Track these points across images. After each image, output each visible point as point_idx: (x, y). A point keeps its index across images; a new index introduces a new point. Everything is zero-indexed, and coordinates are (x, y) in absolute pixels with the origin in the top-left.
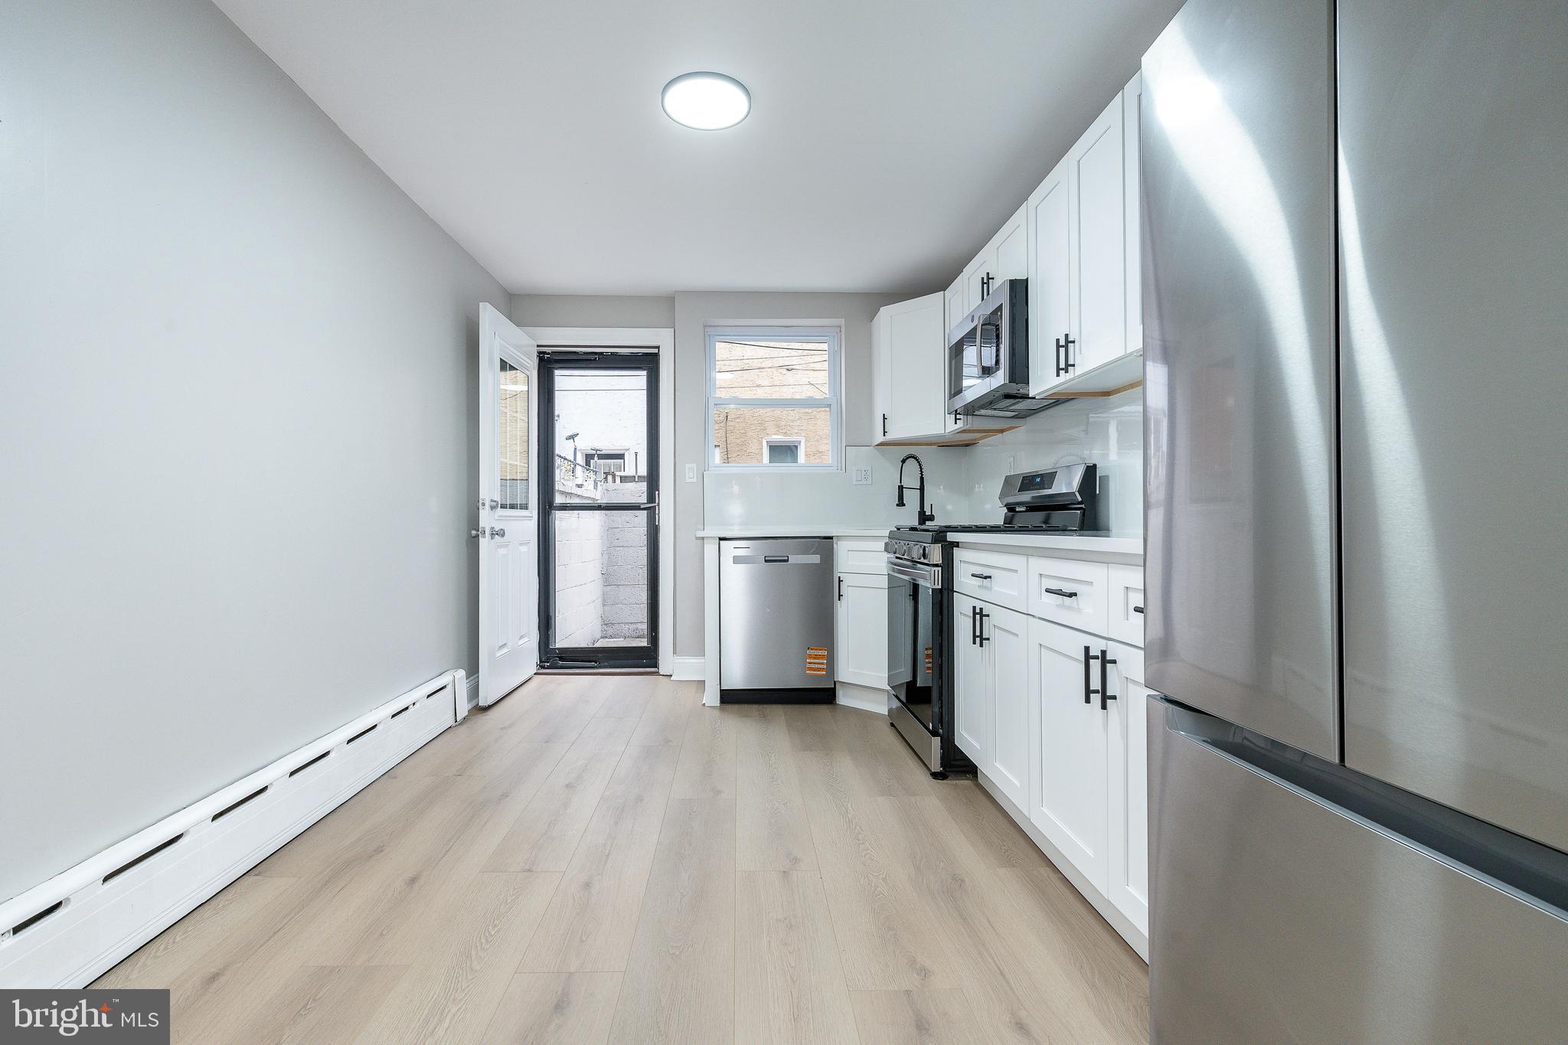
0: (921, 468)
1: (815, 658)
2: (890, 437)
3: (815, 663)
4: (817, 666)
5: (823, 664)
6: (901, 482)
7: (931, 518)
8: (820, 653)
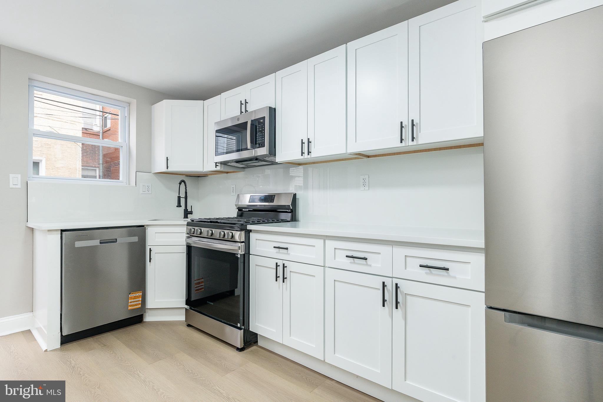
0: (186, 187)
1: (134, 299)
2: (170, 170)
3: (134, 302)
4: (135, 303)
5: (139, 301)
6: (179, 194)
7: (191, 213)
8: (137, 294)
